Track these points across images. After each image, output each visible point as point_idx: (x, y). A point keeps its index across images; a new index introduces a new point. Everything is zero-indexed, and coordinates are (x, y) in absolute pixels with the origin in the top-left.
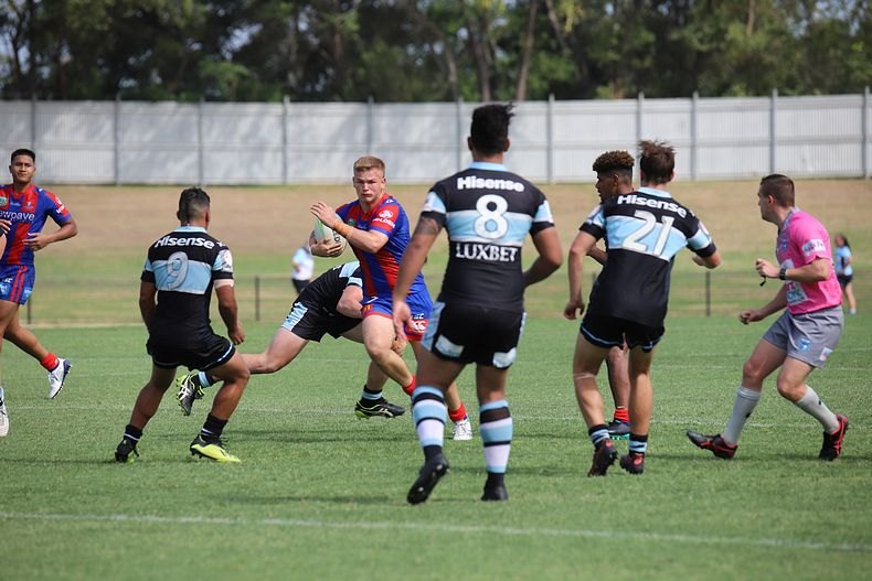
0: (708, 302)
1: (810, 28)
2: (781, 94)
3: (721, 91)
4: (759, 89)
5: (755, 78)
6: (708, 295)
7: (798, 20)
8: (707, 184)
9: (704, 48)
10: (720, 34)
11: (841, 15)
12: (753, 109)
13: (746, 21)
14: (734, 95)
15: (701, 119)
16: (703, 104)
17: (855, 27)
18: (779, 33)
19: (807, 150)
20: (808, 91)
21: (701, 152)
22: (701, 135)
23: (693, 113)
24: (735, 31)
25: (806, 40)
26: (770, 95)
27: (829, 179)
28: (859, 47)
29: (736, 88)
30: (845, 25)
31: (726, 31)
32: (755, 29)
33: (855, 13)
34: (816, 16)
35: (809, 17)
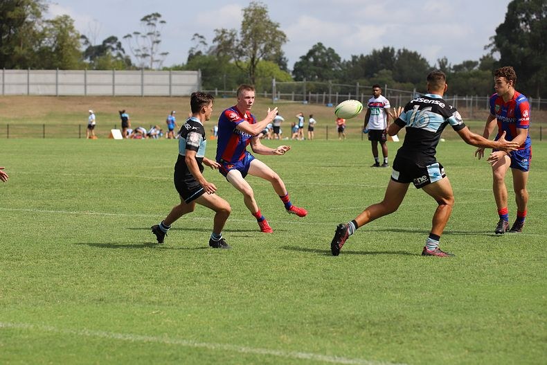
0: (8, 134)
1: (40, 49)
2: (31, 69)
3: (12, 67)
4: (25, 68)
5: (23, 64)
6: (8, 132)
7: (36, 46)
8: (8, 97)
9: (7, 54)
10: (12, 50)
11: (50, 45)
12: (23, 73)
13: (20, 46)
14: (17, 69)
15: (6, 76)
16: (6, 71)
17: (54, 49)
18: (31, 50)
19: (39, 87)
20: (39, 68)
21: (6, 86)
22: (6, 81)
23: (3, 74)
24: (16, 49)
25: (39, 53)
26: (27, 69)
27: (46, 96)
28: (55, 55)
29: (17, 67)
30: (51, 48)
31: (13, 49)
32: (23, 49)
33: (54, 45)
34: (42, 45)
35: (39, 45)
